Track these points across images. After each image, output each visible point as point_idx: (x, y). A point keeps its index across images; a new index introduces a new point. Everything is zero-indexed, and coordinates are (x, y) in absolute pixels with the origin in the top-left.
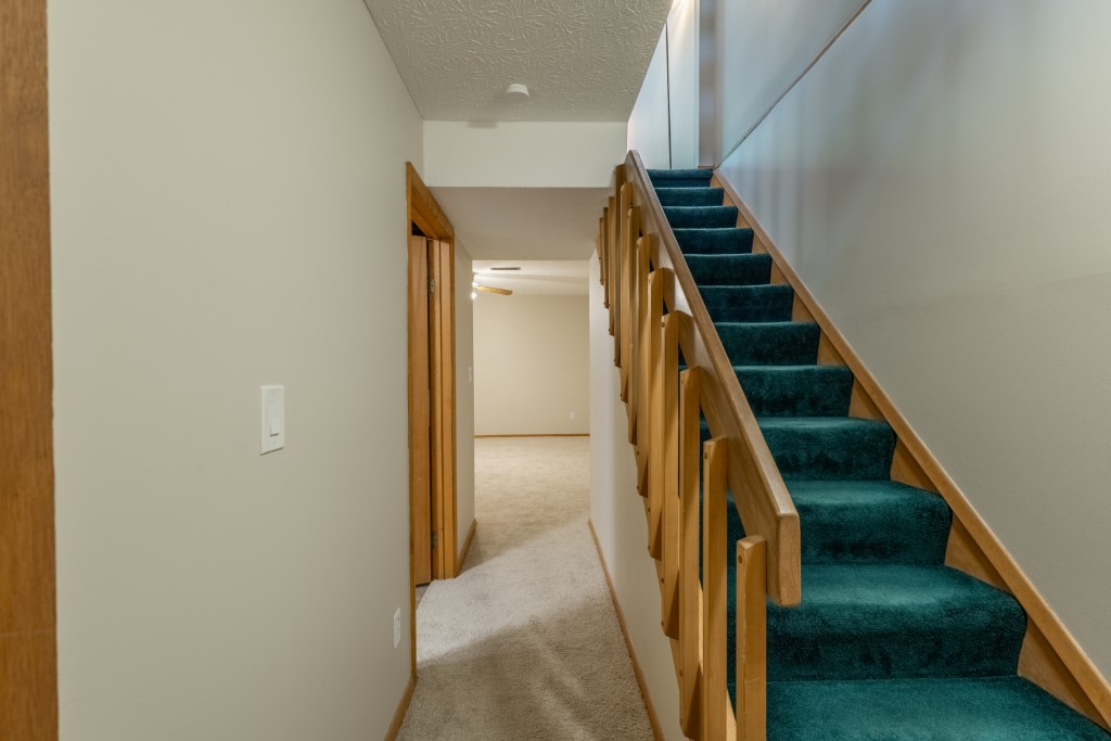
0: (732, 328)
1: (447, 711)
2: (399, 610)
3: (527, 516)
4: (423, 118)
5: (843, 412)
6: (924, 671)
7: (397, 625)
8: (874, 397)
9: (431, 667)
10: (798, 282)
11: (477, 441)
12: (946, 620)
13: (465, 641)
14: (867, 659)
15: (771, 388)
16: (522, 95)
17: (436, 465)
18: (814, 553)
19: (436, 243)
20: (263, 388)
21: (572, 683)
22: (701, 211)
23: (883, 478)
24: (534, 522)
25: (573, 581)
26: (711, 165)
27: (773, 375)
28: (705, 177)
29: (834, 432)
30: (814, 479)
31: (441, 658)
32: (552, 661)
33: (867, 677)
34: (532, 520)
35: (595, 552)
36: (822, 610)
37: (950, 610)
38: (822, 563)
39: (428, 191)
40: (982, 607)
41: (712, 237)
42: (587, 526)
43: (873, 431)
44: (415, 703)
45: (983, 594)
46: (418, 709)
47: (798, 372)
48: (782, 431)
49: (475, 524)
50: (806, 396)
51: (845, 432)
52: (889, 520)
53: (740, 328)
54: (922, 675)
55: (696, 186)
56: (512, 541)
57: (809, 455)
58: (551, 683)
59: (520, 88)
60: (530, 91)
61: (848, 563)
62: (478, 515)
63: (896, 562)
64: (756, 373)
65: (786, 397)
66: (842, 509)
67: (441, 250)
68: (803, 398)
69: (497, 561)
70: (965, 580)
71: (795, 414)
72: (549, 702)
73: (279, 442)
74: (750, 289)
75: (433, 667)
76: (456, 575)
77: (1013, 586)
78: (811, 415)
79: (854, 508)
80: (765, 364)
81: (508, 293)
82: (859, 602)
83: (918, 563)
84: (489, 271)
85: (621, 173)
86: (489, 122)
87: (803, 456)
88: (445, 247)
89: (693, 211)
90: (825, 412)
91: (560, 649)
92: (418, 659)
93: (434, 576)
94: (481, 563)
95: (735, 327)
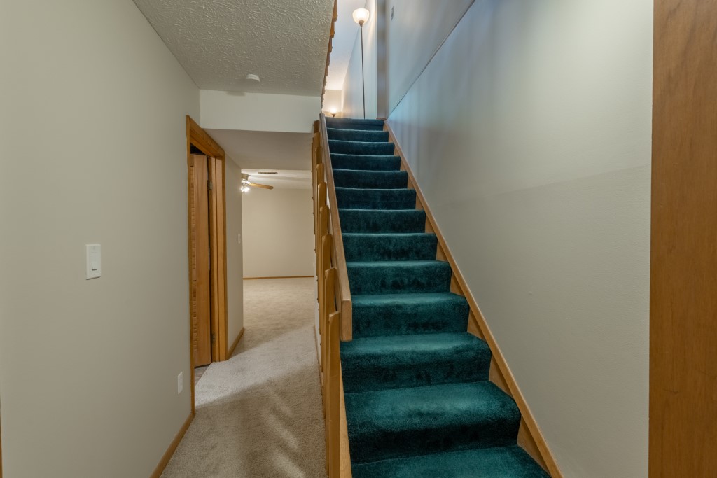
0: (379, 213)
1: (211, 429)
2: (181, 373)
3: (277, 324)
4: (199, 88)
5: (434, 258)
6: (446, 381)
7: (180, 381)
8: (444, 250)
9: (204, 408)
10: (418, 188)
11: (245, 282)
12: (455, 356)
13: (227, 393)
14: (419, 377)
15: (395, 245)
16: (255, 81)
17: (214, 293)
18: (405, 329)
19: (213, 159)
20: (88, 245)
21: (287, 410)
22: (374, 145)
23: (446, 291)
24: (280, 327)
25: (298, 358)
26: (383, 117)
27: (395, 238)
28: (379, 124)
29: (422, 268)
30: (412, 292)
31: (212, 403)
32: (277, 400)
33: (420, 385)
34: (279, 326)
35: (314, 342)
36: (397, 355)
37: (457, 351)
38: (408, 334)
39: (203, 131)
40: (472, 349)
41: (378, 161)
42: (313, 328)
43: (440, 267)
44: (193, 426)
45: (475, 342)
46: (193, 429)
47: (410, 237)
48: (395, 267)
49: (243, 330)
50: (414, 249)
51: (427, 267)
52: (440, 309)
53: (384, 213)
54: (445, 383)
55: (375, 129)
56: (265, 338)
57: (409, 280)
58: (275, 411)
59: (255, 77)
60: (261, 79)
61: (421, 333)
62: (245, 325)
63: (444, 332)
64: (387, 237)
65: (403, 250)
66: (417, 306)
67: (217, 165)
68: (412, 251)
69: (255, 350)
70: (471, 337)
71: (408, 259)
72: (272, 420)
73: (97, 274)
74: (393, 191)
75: (206, 408)
76: (227, 358)
77: (487, 338)
78: (417, 260)
79: (423, 305)
80: (398, 232)
81: (271, 188)
82: (416, 349)
83: (455, 332)
84: (257, 174)
85: (317, 125)
86: (240, 93)
87: (406, 281)
88: (219, 162)
89: (369, 145)
90: (424, 258)
91: (283, 394)
92: (196, 404)
93: (213, 360)
94: (244, 351)
95: (381, 212)
